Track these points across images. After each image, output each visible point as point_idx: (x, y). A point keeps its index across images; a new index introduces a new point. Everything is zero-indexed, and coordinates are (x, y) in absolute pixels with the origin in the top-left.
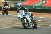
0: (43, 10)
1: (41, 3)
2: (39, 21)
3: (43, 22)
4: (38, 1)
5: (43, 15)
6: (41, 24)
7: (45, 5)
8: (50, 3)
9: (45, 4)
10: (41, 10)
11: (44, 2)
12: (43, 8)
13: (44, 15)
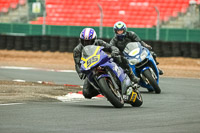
0: (31, 38)
1: (23, 12)
2: (18, 83)
3: (34, 86)
4: (13, 6)
5: (32, 57)
7: (38, 19)
8: (60, 10)
9: (41, 15)
10: (22, 37)
11: (36, 7)
12: (31, 33)
13: (36, 57)
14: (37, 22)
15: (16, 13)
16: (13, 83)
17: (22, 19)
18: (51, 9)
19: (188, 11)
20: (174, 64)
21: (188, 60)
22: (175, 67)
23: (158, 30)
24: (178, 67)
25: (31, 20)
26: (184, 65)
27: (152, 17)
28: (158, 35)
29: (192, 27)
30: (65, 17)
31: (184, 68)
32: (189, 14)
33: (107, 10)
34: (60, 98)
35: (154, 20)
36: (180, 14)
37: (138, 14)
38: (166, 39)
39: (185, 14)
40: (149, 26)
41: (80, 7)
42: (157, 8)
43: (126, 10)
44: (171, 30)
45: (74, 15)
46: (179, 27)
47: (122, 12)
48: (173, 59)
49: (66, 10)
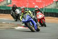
0: (7, 10)
1: (5, 2)
2: (3, 23)
4: (2, 1)
5: (7, 16)
6: (6, 27)
7: (9, 5)
8: (16, 2)
9: (10, 4)
10: (5, 10)
11: (9, 1)
13: (9, 16)
14: (9, 6)
15: (3, 3)
17: (5, 5)
18: (13, 2)
19: (53, 3)
20: (48, 19)
21: (53, 17)
22: (49, 20)
23: (44, 9)
24: (50, 20)
26: (52, 19)
27: (42, 5)
28: (44, 10)
29: (54, 8)
30: (17, 4)
31: (51, 20)
32: (53, 4)
33: (29, 2)
34: (16, 28)
35: (43, 6)
36: (51, 4)
37: (38, 4)
38: (46, 11)
39: (52, 4)
40: (41, 8)
41: (21, 1)
42: (44, 2)
43: (35, 3)
44: (48, 9)
45: (20, 4)
46: (50, 8)
47: (34, 3)
48: (48, 17)
49: (17, 2)
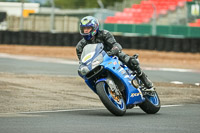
0: (189, 40)
3: (191, 88)
4: (172, 7)
5: (190, 59)
7: (197, 21)
11: (195, 9)
12: (189, 35)
14: (196, 24)
15: (174, 15)
16: (171, 85)
25: (189, 22)
